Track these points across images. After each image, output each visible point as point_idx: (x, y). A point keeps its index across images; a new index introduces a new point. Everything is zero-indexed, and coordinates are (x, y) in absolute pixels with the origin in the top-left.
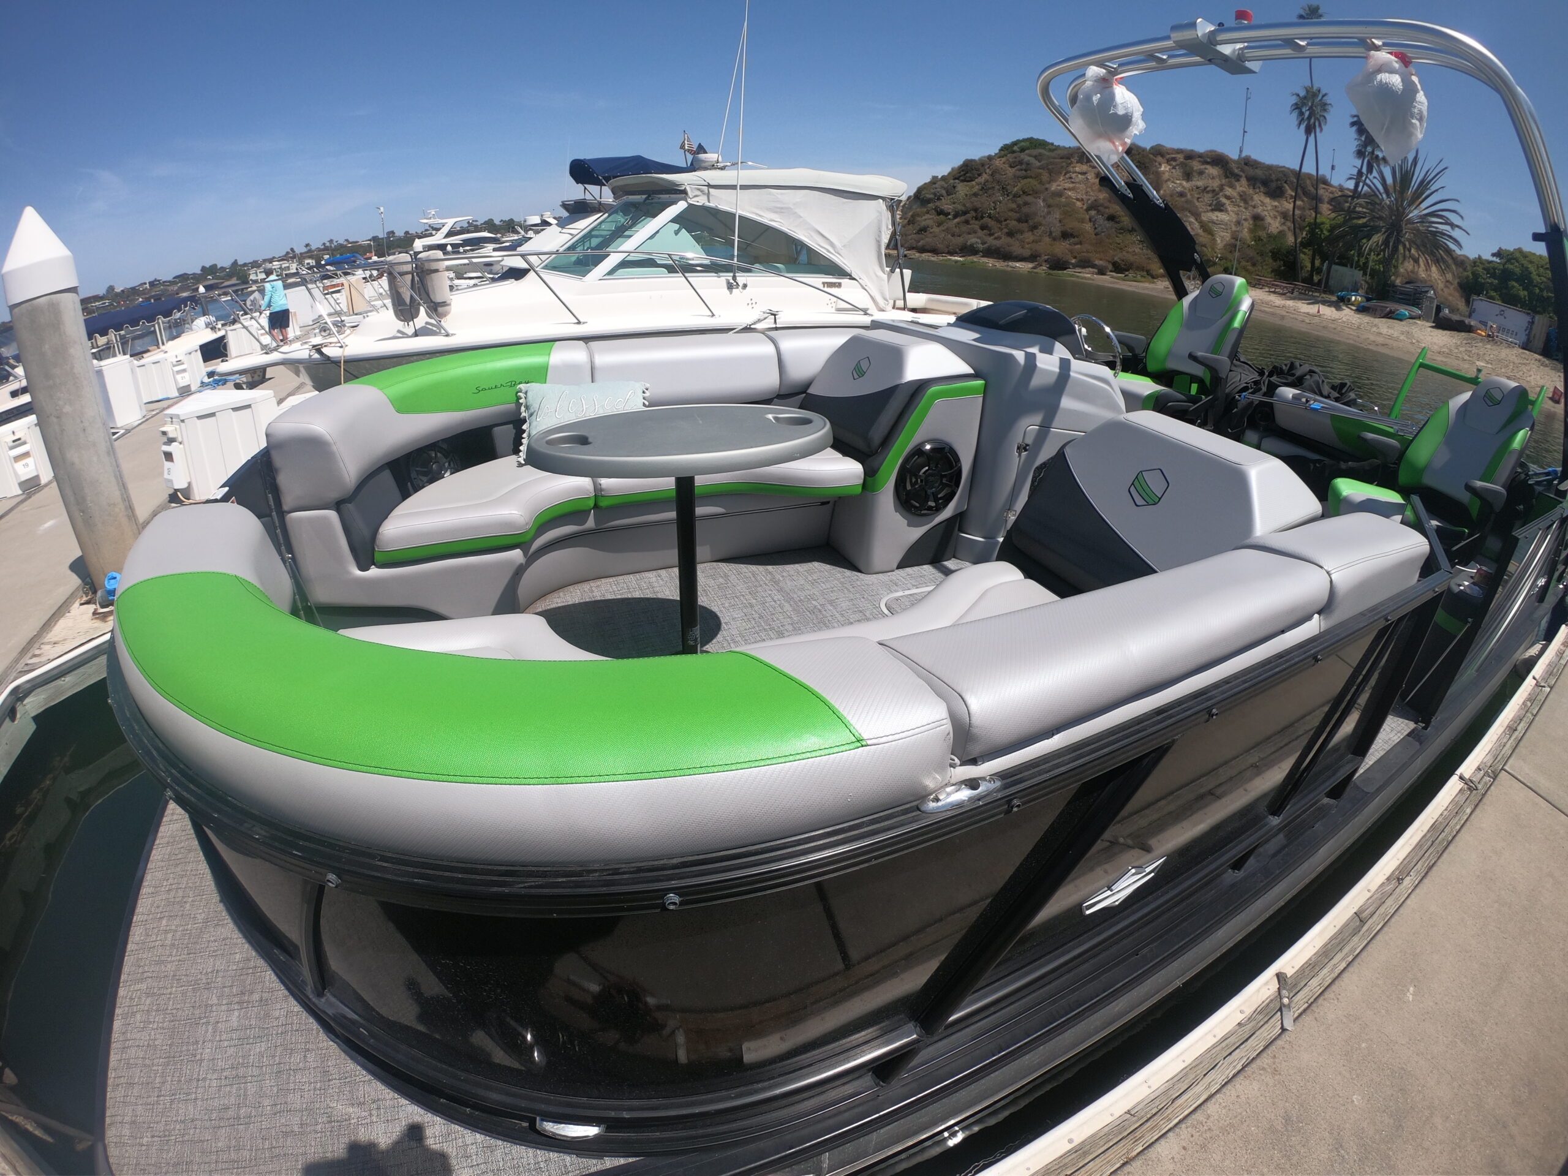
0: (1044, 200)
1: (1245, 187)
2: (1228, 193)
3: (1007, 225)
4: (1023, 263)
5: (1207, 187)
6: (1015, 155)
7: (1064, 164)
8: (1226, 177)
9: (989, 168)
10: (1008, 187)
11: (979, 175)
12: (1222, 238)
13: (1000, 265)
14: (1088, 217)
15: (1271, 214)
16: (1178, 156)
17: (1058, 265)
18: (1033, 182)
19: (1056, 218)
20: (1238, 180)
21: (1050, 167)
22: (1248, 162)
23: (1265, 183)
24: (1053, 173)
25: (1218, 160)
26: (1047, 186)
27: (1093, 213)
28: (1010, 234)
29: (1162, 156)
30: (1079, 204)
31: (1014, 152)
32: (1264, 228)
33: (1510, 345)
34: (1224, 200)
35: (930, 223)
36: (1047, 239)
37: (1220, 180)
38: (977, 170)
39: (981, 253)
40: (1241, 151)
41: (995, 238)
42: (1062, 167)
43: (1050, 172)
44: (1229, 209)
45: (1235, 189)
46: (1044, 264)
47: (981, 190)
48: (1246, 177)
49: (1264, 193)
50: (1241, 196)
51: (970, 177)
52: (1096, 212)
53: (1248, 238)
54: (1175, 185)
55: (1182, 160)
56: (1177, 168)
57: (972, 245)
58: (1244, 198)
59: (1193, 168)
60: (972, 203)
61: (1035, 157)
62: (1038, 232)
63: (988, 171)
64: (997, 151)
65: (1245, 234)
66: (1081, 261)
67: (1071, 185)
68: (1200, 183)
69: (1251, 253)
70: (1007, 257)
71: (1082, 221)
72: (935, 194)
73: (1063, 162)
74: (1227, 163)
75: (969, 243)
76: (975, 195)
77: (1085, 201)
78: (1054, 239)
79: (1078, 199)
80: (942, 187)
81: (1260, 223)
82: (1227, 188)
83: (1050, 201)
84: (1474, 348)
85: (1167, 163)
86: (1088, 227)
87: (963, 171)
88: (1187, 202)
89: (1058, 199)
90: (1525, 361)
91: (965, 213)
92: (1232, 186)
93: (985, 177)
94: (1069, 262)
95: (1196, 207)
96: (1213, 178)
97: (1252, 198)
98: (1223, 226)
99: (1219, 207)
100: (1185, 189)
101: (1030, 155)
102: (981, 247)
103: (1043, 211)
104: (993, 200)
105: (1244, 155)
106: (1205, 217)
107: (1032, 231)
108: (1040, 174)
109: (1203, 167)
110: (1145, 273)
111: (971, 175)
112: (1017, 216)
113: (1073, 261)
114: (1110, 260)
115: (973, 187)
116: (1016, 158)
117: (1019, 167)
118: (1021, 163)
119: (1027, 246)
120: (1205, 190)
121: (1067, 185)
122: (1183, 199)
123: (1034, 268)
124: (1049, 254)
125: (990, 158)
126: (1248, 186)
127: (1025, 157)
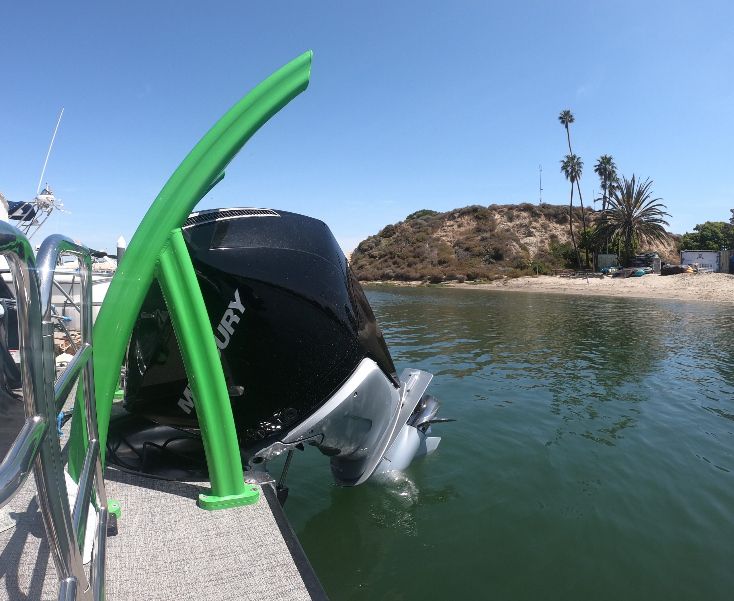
0: (429, 244)
1: (544, 220)
2: (534, 225)
3: (408, 260)
4: (416, 282)
5: (523, 224)
6: (414, 220)
7: (441, 222)
8: (533, 216)
9: (399, 229)
10: (409, 239)
11: (394, 233)
12: (533, 251)
13: (402, 284)
14: (454, 250)
15: (561, 233)
16: (505, 209)
17: (436, 280)
18: (423, 234)
19: (435, 253)
20: (540, 217)
21: (433, 225)
22: (544, 206)
23: (555, 216)
24: (435, 228)
25: (527, 208)
26: (431, 235)
27: (457, 248)
28: (409, 265)
29: (495, 210)
30: (449, 244)
31: (414, 218)
32: (558, 241)
33: (708, 273)
34: (532, 230)
35: (364, 263)
36: (430, 266)
37: (529, 219)
38: (393, 230)
39: (393, 278)
40: (540, 201)
41: (401, 269)
42: (440, 224)
43: (433, 228)
44: (536, 234)
45: (538, 222)
46: (428, 281)
47: (395, 242)
48: (544, 215)
49: (555, 222)
50: (542, 226)
51: (389, 235)
52: (458, 247)
53: (548, 249)
54: (504, 226)
55: (507, 211)
56: (504, 215)
57: (387, 274)
58: (544, 227)
59: (513, 214)
60: (389, 249)
61: (425, 220)
62: (425, 263)
63: (399, 231)
64: (405, 219)
65: (547, 247)
66: (448, 276)
67: (445, 234)
68: (518, 223)
69: (551, 257)
70: (407, 279)
71: (450, 253)
72: (369, 246)
73: (440, 221)
74: (532, 208)
75: (385, 273)
76: (391, 245)
77: (453, 242)
78: (434, 265)
79: (448, 241)
80: (373, 242)
81: (555, 239)
82: (533, 223)
83: (432, 244)
84: (686, 281)
85: (499, 214)
86: (454, 256)
87: (385, 232)
88: (512, 234)
89: (437, 242)
90: (719, 279)
91: (385, 256)
92: (536, 221)
93: (397, 234)
94: (442, 278)
95: (517, 236)
96: (525, 218)
97: (549, 226)
98: (533, 245)
99: (530, 234)
100: (510, 227)
101: (422, 219)
102: (392, 274)
103: (428, 250)
104: (400, 247)
105: (542, 203)
106: (522, 241)
107: (422, 262)
108: (427, 229)
109: (519, 213)
110: (486, 278)
111: (389, 234)
112: (413, 254)
113: (444, 277)
114: (465, 273)
115: (390, 240)
116: (414, 222)
117: (416, 227)
118: (417, 224)
119: (419, 271)
120: (521, 226)
121: (442, 234)
122: (508, 233)
123: (422, 284)
124: (430, 275)
125: (400, 223)
126: (546, 219)
127: (419, 221)
